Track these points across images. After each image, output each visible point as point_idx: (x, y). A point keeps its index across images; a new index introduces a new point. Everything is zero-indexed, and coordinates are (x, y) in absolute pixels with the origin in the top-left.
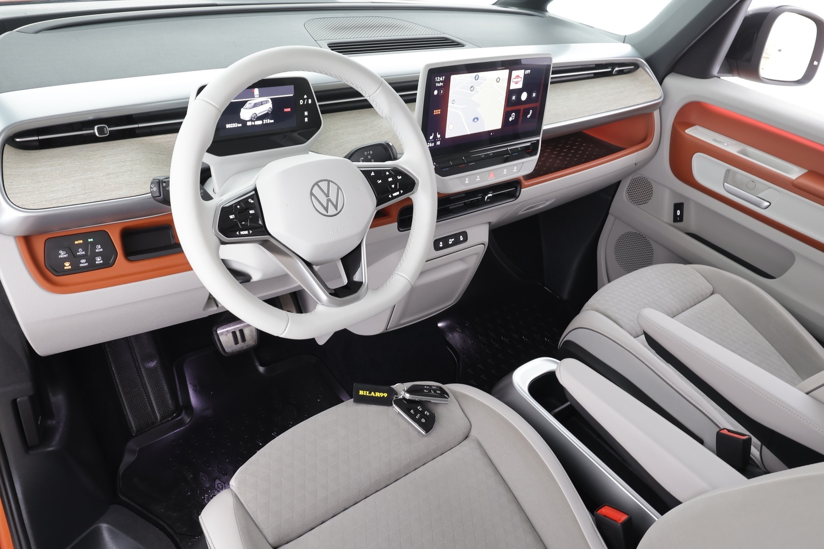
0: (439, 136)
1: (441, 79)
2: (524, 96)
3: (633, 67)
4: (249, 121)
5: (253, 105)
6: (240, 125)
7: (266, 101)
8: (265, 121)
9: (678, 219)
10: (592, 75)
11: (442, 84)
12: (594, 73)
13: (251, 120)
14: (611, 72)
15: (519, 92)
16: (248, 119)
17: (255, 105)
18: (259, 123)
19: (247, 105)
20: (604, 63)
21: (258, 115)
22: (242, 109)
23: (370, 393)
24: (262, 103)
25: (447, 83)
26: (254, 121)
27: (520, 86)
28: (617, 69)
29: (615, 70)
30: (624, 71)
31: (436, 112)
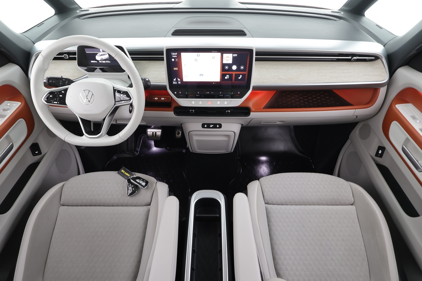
0: (179, 80)
1: (175, 54)
2: (234, 68)
3: (373, 58)
4: (100, 61)
5: (100, 55)
6: (97, 62)
7: (106, 54)
8: (107, 62)
9: (379, 155)
10: (336, 60)
11: (176, 56)
12: (337, 59)
13: (101, 61)
14: (351, 59)
15: (230, 65)
16: (100, 60)
17: (101, 55)
18: (104, 62)
19: (98, 54)
20: (344, 53)
21: (103, 59)
22: (96, 56)
23: (125, 172)
24: (104, 55)
25: (179, 57)
26: (102, 61)
27: (230, 61)
28: (355, 58)
29: (353, 58)
30: (367, 60)
31: (175, 69)
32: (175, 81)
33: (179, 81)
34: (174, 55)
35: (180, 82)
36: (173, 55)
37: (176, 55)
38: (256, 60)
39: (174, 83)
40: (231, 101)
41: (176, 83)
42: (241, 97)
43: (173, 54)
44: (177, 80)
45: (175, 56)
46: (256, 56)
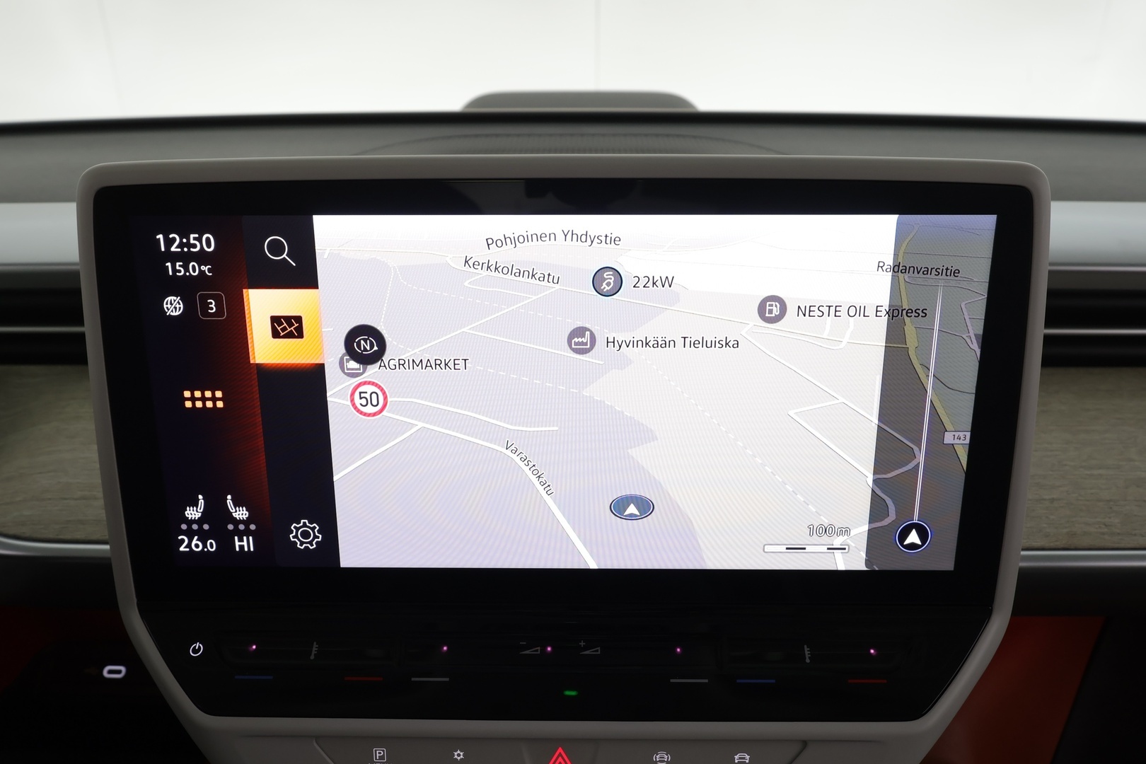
31: (197, 399)
32: (199, 522)
33: (236, 522)
34: (186, 258)
35: (247, 532)
36: (174, 258)
37: (202, 257)
38: (1047, 362)
39: (191, 545)
40: (805, 744)
41: (212, 545)
42: (915, 708)
43: (169, 242)
44: (217, 518)
45: (194, 269)
46: (1049, 323)
